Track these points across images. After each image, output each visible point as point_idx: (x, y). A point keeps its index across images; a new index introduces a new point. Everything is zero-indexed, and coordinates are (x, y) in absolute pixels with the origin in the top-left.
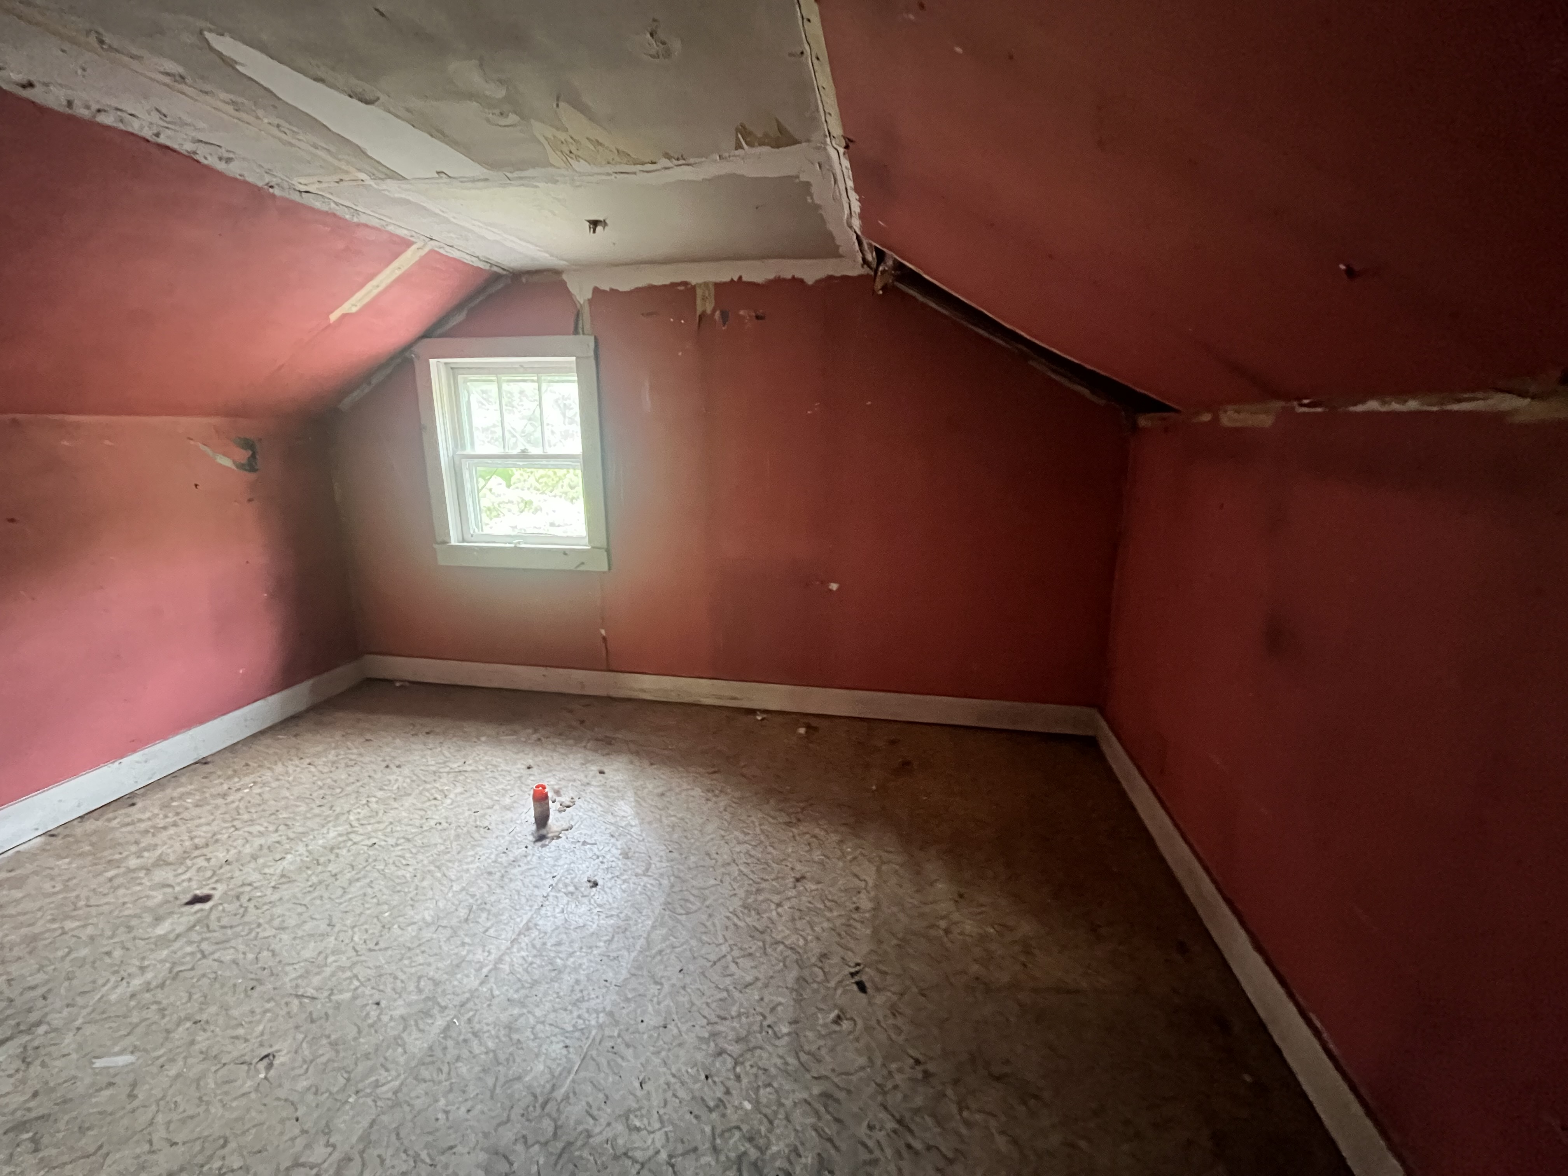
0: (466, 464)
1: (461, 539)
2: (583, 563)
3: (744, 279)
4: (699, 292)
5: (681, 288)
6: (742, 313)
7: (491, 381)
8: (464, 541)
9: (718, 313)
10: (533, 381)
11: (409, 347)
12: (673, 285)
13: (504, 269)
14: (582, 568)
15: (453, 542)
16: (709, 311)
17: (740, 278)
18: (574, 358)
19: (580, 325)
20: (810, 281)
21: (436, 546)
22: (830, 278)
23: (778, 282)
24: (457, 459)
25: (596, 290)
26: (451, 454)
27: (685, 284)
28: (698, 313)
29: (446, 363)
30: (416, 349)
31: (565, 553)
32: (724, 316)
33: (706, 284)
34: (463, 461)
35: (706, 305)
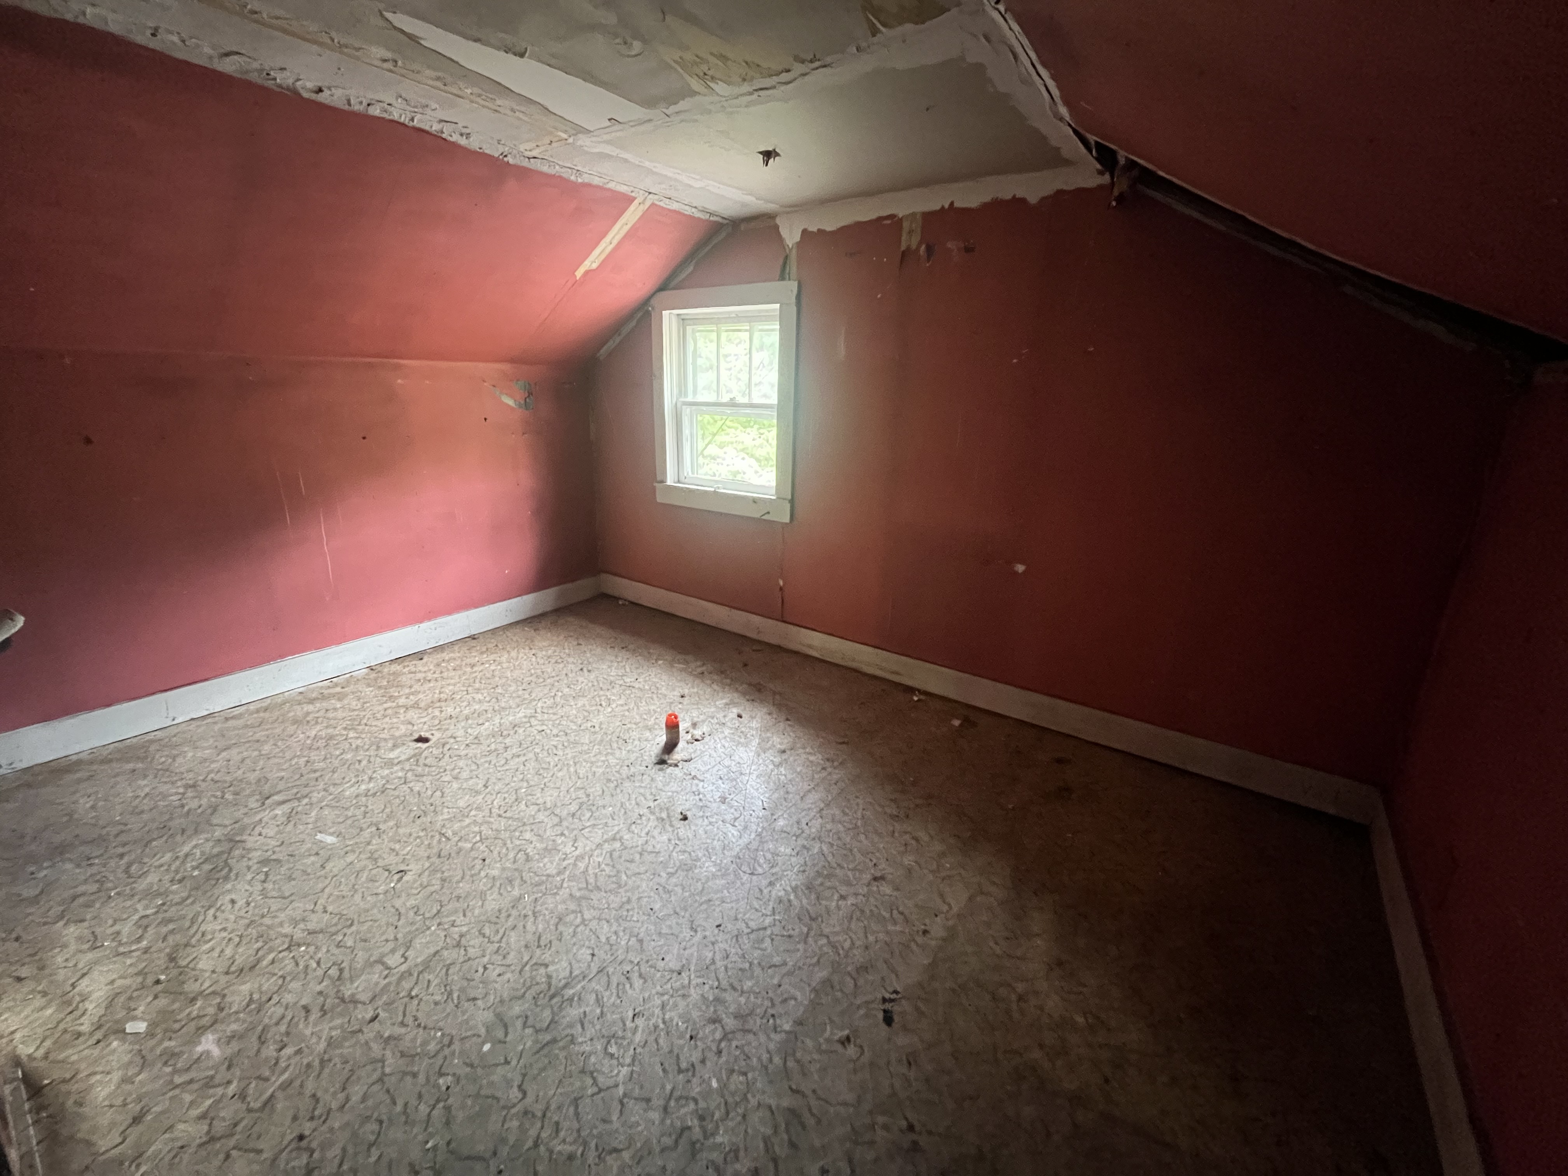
0: (686, 410)
1: (676, 480)
2: (768, 513)
3: (957, 205)
4: (906, 225)
5: (888, 222)
6: (949, 245)
7: (712, 331)
8: (679, 482)
9: (923, 247)
10: (746, 331)
11: (647, 301)
12: (880, 219)
13: (723, 218)
14: (766, 517)
15: (670, 482)
16: (914, 247)
17: (952, 204)
18: (778, 305)
19: (787, 271)
20: (1033, 199)
21: (656, 484)
22: (1060, 192)
23: (996, 205)
24: (679, 405)
25: (805, 232)
26: (674, 402)
27: (891, 217)
28: (903, 248)
29: (678, 315)
30: (653, 302)
31: (755, 501)
32: (929, 250)
33: (913, 215)
34: (684, 407)
35: (910, 240)
